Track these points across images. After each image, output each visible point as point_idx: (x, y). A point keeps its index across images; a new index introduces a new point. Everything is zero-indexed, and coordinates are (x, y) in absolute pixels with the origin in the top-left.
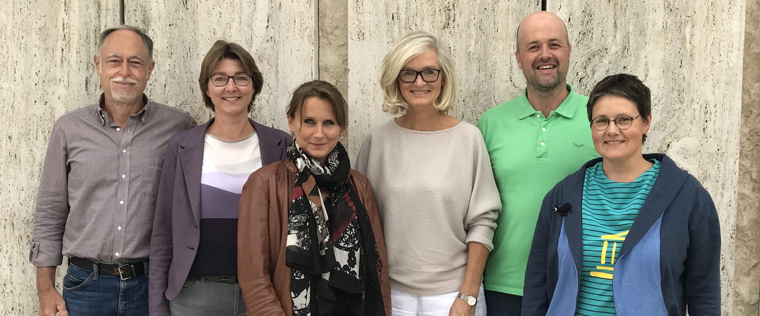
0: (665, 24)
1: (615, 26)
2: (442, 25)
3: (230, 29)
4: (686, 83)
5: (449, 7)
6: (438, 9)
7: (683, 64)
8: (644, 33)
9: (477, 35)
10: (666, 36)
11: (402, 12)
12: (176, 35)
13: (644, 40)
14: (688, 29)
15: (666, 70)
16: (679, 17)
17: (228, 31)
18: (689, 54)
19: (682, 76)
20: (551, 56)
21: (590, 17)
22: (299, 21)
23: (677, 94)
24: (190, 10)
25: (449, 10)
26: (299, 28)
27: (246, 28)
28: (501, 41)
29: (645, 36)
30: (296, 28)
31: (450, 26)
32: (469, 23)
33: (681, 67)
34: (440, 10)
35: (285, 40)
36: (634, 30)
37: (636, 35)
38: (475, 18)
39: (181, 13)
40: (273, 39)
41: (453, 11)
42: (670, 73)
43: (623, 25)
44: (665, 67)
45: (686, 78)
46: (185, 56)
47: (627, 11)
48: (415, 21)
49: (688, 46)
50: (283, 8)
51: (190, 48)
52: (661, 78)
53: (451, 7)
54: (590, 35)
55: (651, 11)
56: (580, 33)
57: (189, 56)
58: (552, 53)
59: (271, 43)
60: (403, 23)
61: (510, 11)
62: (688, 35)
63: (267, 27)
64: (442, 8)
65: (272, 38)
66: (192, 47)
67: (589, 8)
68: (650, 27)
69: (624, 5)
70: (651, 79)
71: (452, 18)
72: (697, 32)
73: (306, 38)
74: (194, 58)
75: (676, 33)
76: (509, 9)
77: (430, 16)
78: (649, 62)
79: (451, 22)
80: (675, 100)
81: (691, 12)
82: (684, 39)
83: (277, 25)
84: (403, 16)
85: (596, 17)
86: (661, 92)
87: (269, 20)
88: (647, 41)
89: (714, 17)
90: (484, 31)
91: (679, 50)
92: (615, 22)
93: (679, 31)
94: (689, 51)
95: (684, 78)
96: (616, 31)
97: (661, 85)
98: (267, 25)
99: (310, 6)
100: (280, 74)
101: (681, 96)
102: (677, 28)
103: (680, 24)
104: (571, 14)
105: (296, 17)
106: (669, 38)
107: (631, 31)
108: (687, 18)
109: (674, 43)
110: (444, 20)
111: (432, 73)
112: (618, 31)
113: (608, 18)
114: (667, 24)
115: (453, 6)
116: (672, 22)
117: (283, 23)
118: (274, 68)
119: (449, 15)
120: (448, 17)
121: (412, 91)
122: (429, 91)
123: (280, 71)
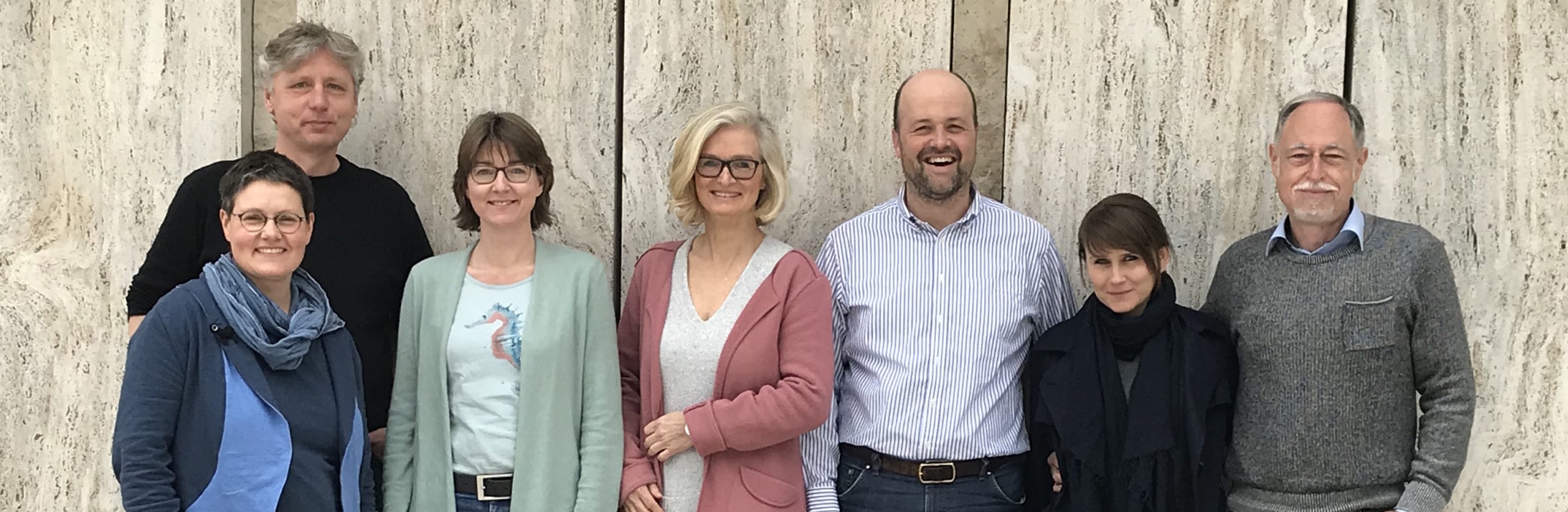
0: (818, 78)
1: (737, 80)
2: (452, 72)
3: (102, 74)
4: (853, 177)
5: (463, 42)
6: (444, 46)
7: (848, 146)
8: (783, 92)
9: (510, 89)
10: (819, 97)
11: (386, 49)
12: (14, 82)
13: (783, 104)
14: (856, 86)
15: (822, 153)
16: (840, 65)
17: (98, 78)
18: (857, 128)
19: (846, 165)
20: (949, 144)
21: (694, 63)
22: (216, 62)
23: (839, 195)
24: (38, 42)
25: (464, 48)
26: (216, 73)
27: (128, 74)
28: (550, 100)
29: (785, 96)
30: (211, 73)
31: (465, 73)
32: (497, 70)
33: (844, 149)
34: (449, 47)
35: (193, 93)
36: (766, 86)
37: (770, 95)
38: (506, 62)
39: (22, 47)
40: (173, 91)
41: (469, 49)
42: (827, 159)
43: (749, 78)
44: (819, 150)
45: (854, 169)
46: (29, 120)
47: (756, 55)
48: (407, 65)
49: (856, 115)
50: (189, 41)
51: (36, 105)
52: (812, 168)
53: (467, 43)
54: (696, 93)
55: (795, 55)
56: (679, 89)
57: (34, 118)
58: (950, 140)
59: (170, 98)
60: (388, 70)
61: (564, 51)
62: (855, 97)
63: (164, 71)
64: (451, 44)
65: (170, 89)
66: (38, 103)
67: (693, 49)
68: (794, 81)
69: (750, 44)
70: (796, 169)
71: (469, 61)
72: (870, 90)
73: (227, 90)
74: (43, 121)
75: (836, 92)
76: (562, 48)
77: (431, 56)
78: (791, 141)
79: (467, 67)
80: (837, 204)
81: (860, 58)
82: (849, 102)
83: (180, 68)
84: (388, 56)
85: (706, 65)
86: (813, 191)
87: (167, 59)
88: (789, 104)
89: (898, 66)
90: (522, 82)
91: (841, 121)
92: (736, 74)
93: (841, 89)
94: (857, 121)
95: (850, 168)
96: (738, 88)
97: (813, 180)
98: (164, 67)
99: (234, 38)
100: (184, 150)
101: (845, 198)
102: (837, 84)
103: (842, 77)
104: (664, 59)
105: (211, 56)
106: (825, 101)
107: (762, 88)
108: (854, 69)
109: (833, 110)
110: (456, 64)
111: (746, 166)
112: (742, 87)
113: (724, 66)
114: (821, 77)
115: (471, 40)
116: (830, 75)
117: (189, 65)
118: (175, 140)
119: (463, 55)
120: (461, 60)
121: (713, 192)
122: (740, 194)
123: (184, 145)
